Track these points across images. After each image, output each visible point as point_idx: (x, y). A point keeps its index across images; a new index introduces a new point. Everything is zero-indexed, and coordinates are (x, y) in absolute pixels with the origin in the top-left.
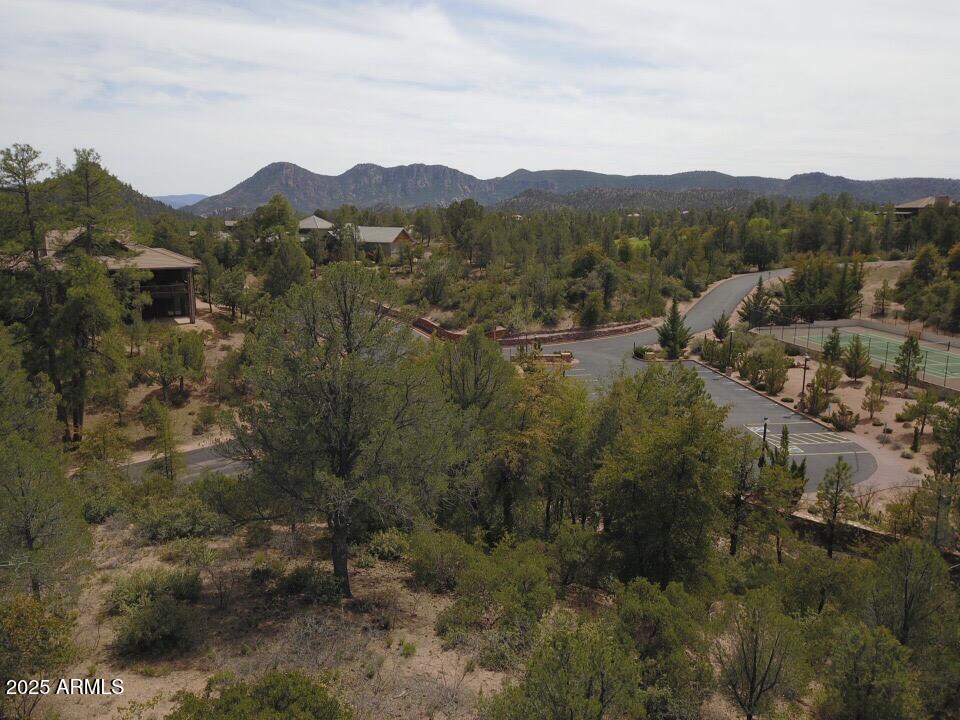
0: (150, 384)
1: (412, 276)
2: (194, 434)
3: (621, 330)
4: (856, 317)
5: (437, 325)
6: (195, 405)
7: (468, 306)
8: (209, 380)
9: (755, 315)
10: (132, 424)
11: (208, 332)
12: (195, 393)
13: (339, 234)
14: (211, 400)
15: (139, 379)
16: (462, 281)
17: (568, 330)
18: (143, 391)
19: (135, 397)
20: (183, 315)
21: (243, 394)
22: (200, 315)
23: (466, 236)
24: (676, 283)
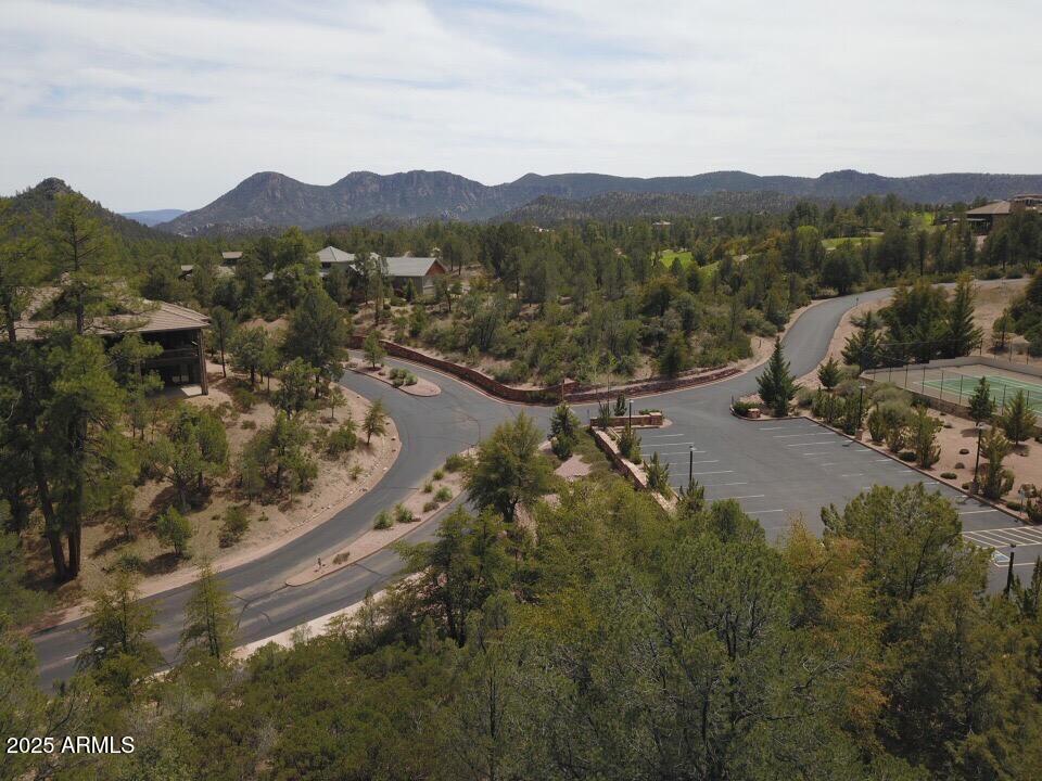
0: (160, 480)
1: (451, 316)
2: (222, 547)
3: (708, 377)
4: (974, 353)
5: (491, 378)
6: (219, 506)
7: (528, 353)
8: (233, 472)
9: (861, 356)
10: (142, 537)
11: (225, 405)
12: (218, 489)
13: (363, 268)
14: (238, 498)
15: (147, 474)
16: (513, 323)
17: (646, 380)
18: (152, 490)
19: (143, 499)
20: (191, 382)
21: (277, 486)
22: (212, 382)
23: (512, 267)
24: (756, 315)
